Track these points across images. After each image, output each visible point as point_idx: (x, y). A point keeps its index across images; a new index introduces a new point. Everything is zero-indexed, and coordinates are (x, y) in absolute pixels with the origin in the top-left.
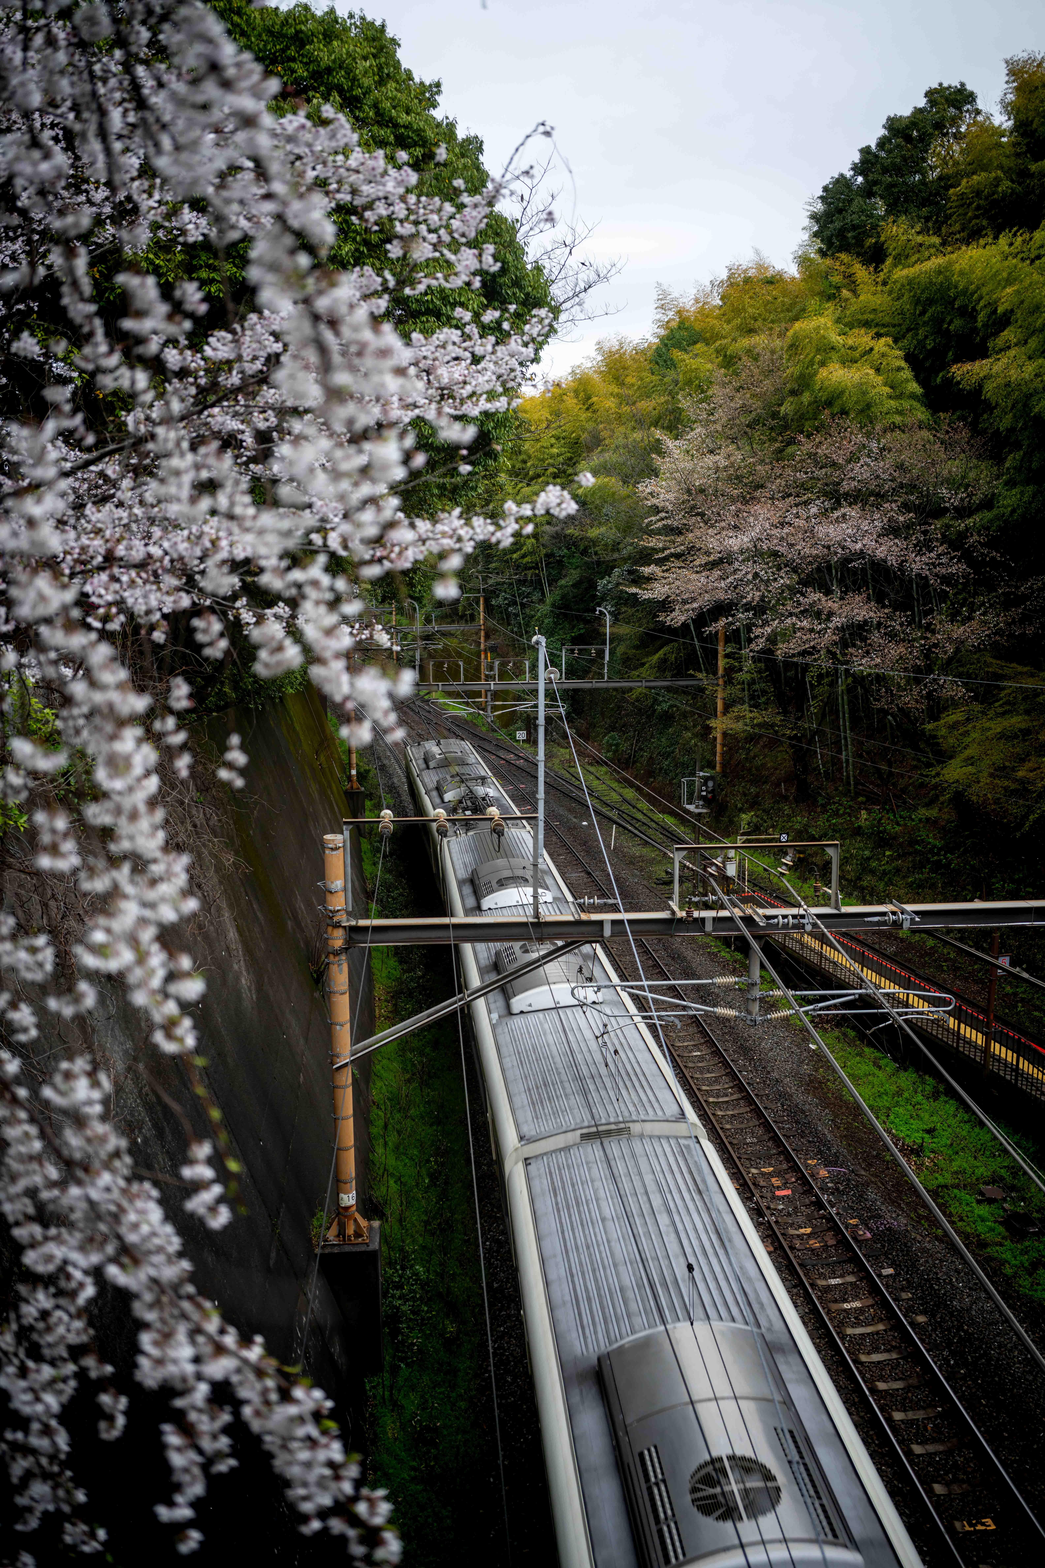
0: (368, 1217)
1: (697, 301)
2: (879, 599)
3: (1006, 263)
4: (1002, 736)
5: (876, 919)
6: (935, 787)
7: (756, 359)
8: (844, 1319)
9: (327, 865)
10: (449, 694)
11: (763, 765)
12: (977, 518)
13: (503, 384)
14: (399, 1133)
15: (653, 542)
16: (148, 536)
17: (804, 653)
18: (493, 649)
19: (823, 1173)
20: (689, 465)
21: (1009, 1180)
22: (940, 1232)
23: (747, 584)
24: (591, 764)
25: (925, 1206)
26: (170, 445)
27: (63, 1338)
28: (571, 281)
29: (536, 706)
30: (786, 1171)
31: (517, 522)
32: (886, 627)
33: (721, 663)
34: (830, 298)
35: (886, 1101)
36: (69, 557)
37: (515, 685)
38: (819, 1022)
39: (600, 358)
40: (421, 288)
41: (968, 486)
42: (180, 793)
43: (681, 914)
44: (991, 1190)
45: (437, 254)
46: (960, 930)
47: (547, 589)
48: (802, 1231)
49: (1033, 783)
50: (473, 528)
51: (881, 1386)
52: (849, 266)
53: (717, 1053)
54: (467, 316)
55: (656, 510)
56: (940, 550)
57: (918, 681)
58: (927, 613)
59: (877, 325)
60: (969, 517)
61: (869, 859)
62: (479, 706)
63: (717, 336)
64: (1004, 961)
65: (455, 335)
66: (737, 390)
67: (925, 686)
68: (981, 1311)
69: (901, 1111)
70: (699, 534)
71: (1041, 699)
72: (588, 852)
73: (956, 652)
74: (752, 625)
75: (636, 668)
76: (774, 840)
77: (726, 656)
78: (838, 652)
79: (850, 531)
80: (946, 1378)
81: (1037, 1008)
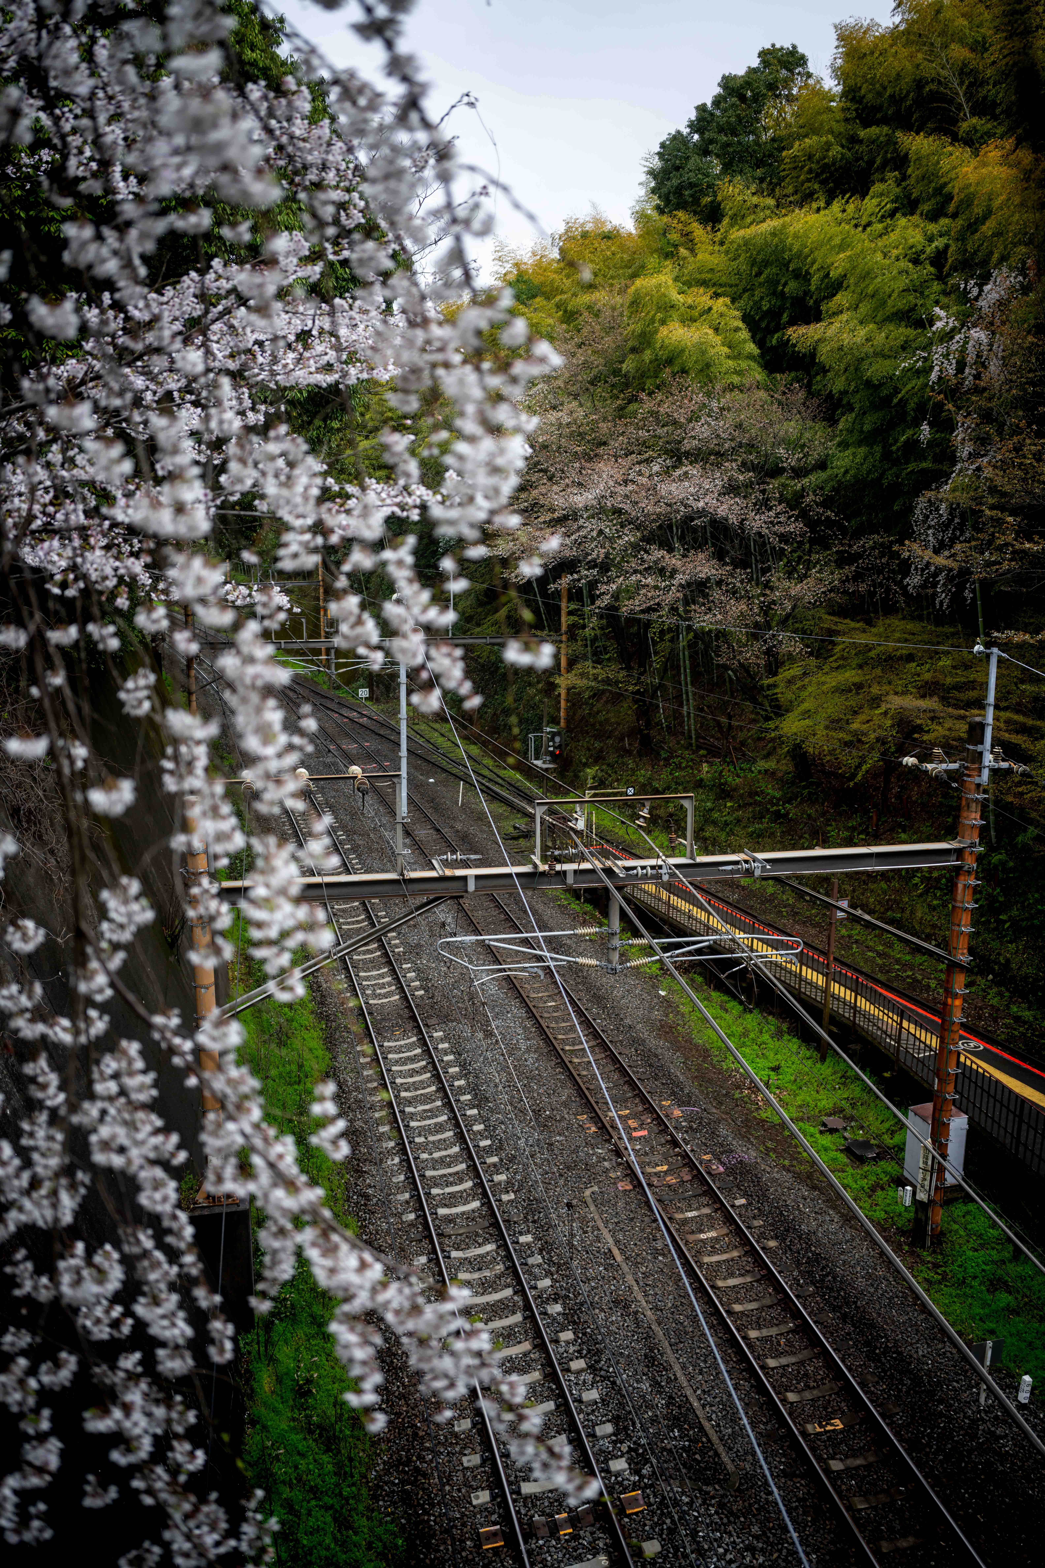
1: (534, 254)
2: (720, 556)
3: (839, 229)
4: (837, 690)
5: (729, 868)
6: (773, 740)
7: (597, 316)
8: (701, 1249)
11: (607, 720)
12: (812, 478)
17: (649, 610)
19: (677, 1113)
21: (849, 1111)
23: (592, 541)
24: (435, 721)
30: (642, 1113)
32: (728, 584)
33: (565, 619)
34: (667, 255)
41: (803, 446)
43: (543, 867)
44: (834, 1122)
46: (807, 877)
48: (659, 1169)
49: (865, 734)
51: (737, 1308)
52: (686, 224)
56: (779, 509)
57: (755, 637)
58: (765, 571)
59: (714, 285)
60: (805, 476)
61: (711, 810)
63: (557, 291)
64: (844, 903)
66: (579, 346)
67: (765, 641)
68: (826, 1233)
69: (748, 1051)
70: (544, 491)
71: (872, 654)
72: (436, 809)
73: (794, 608)
74: (597, 582)
75: (478, 625)
76: (621, 794)
77: (570, 613)
78: (681, 609)
79: (692, 490)
80: (797, 1296)
81: (871, 949)
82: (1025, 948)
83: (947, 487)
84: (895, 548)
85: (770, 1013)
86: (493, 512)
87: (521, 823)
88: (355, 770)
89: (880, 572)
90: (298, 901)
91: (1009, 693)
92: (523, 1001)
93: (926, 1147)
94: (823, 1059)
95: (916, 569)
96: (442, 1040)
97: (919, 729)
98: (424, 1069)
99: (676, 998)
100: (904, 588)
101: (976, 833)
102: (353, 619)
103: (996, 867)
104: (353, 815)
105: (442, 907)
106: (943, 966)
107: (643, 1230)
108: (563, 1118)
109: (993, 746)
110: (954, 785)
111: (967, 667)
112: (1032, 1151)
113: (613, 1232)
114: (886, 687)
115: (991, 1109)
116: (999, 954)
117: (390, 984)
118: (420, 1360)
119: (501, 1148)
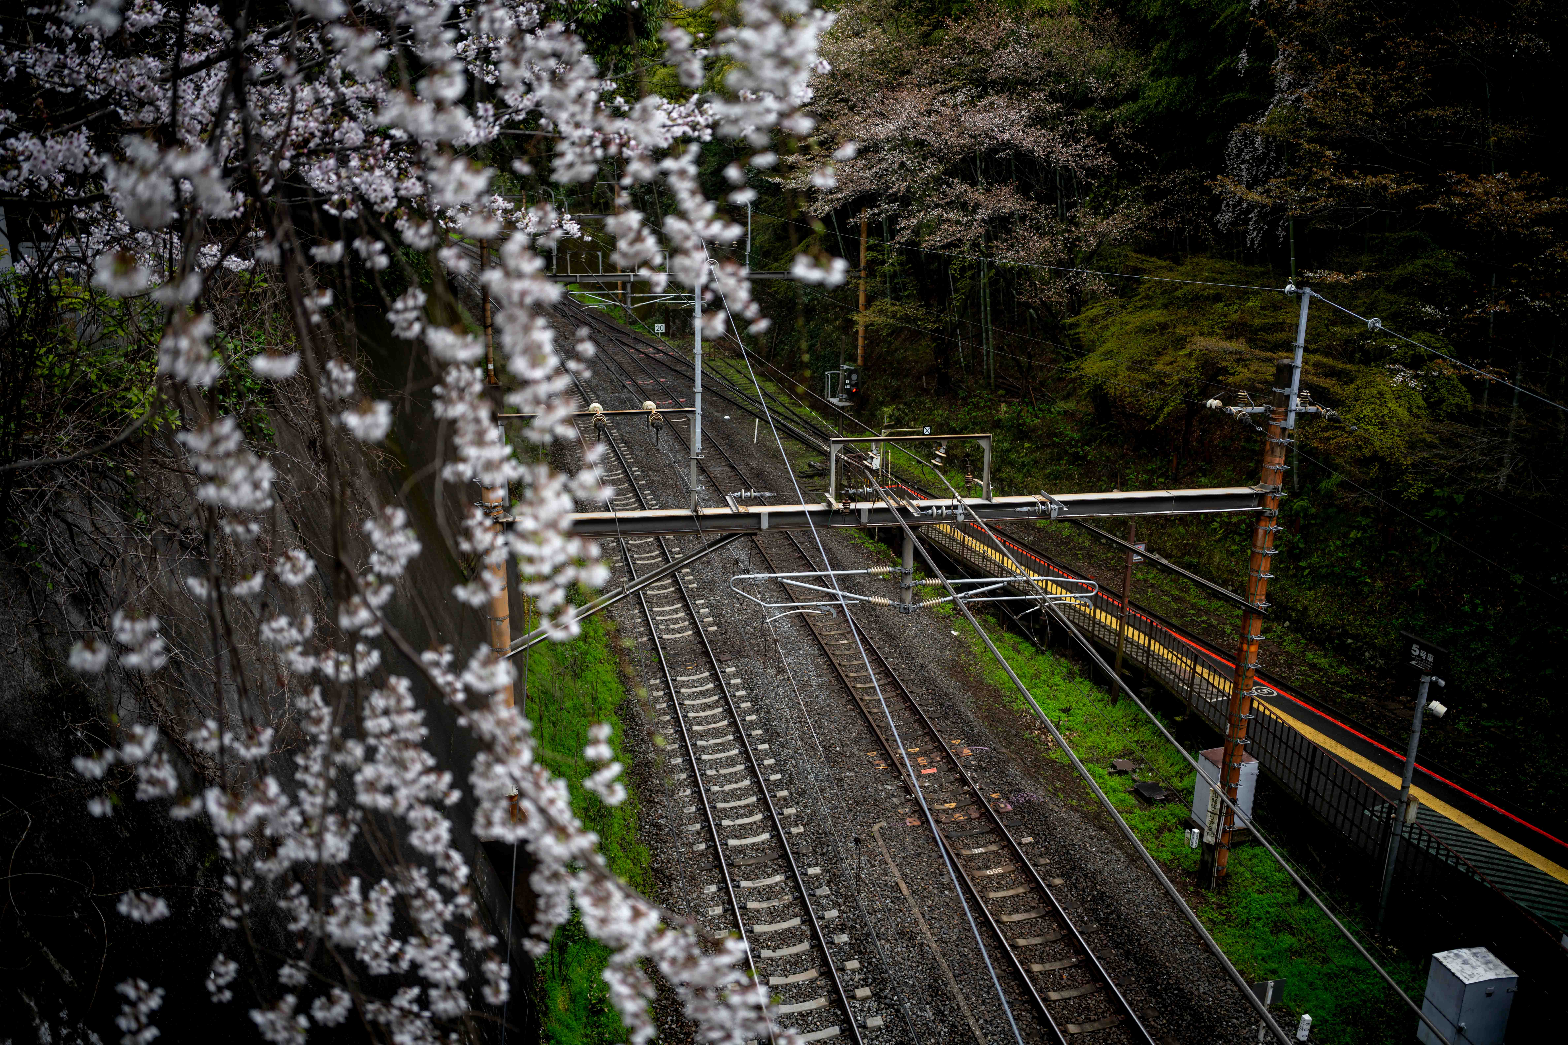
2: (1024, 190)
4: (1140, 330)
5: (1026, 509)
6: (1073, 381)
8: (987, 884)
10: (586, 286)
11: (905, 358)
12: (1123, 109)
14: (555, 724)
17: (950, 246)
19: (967, 751)
20: (833, 48)
21: (1138, 754)
23: (893, 174)
24: (731, 357)
30: (931, 752)
32: (1031, 220)
33: (864, 255)
41: (1114, 76)
43: (837, 506)
44: (1123, 764)
46: (1104, 520)
48: (947, 806)
49: (1169, 376)
51: (1021, 942)
53: (863, 641)
56: (1087, 141)
57: (1057, 274)
58: (1070, 207)
60: (1115, 107)
61: (1009, 451)
62: (618, 298)
64: (1140, 547)
67: (1068, 279)
68: (1112, 872)
69: (1039, 692)
70: (844, 121)
71: (1178, 293)
72: (731, 446)
73: (1098, 245)
74: (897, 216)
75: (776, 260)
76: (918, 433)
77: (869, 249)
78: (983, 245)
79: (997, 121)
80: (1081, 933)
81: (1166, 593)
82: (1324, 595)
83: (1264, 119)
84: (1207, 183)
85: (1063, 655)
86: (782, 115)
87: (816, 461)
88: (650, 405)
89: (1189, 208)
90: (569, 535)
91: (1318, 335)
92: (816, 639)
93: (1215, 791)
94: (1114, 702)
95: (1228, 205)
96: (734, 676)
97: (1225, 371)
98: (716, 704)
99: (968, 638)
100: (1214, 225)
101: (1279, 478)
102: (632, 235)
103: (1297, 513)
104: (648, 451)
105: (736, 544)
106: (1239, 612)
107: (930, 865)
108: (853, 754)
109: (1300, 390)
110: (1259, 429)
111: (1276, 307)
112: (1322, 797)
113: (900, 866)
114: (1191, 328)
115: (1282, 755)
116: (1297, 601)
117: (683, 620)
118: (696, 1010)
119: (791, 782)
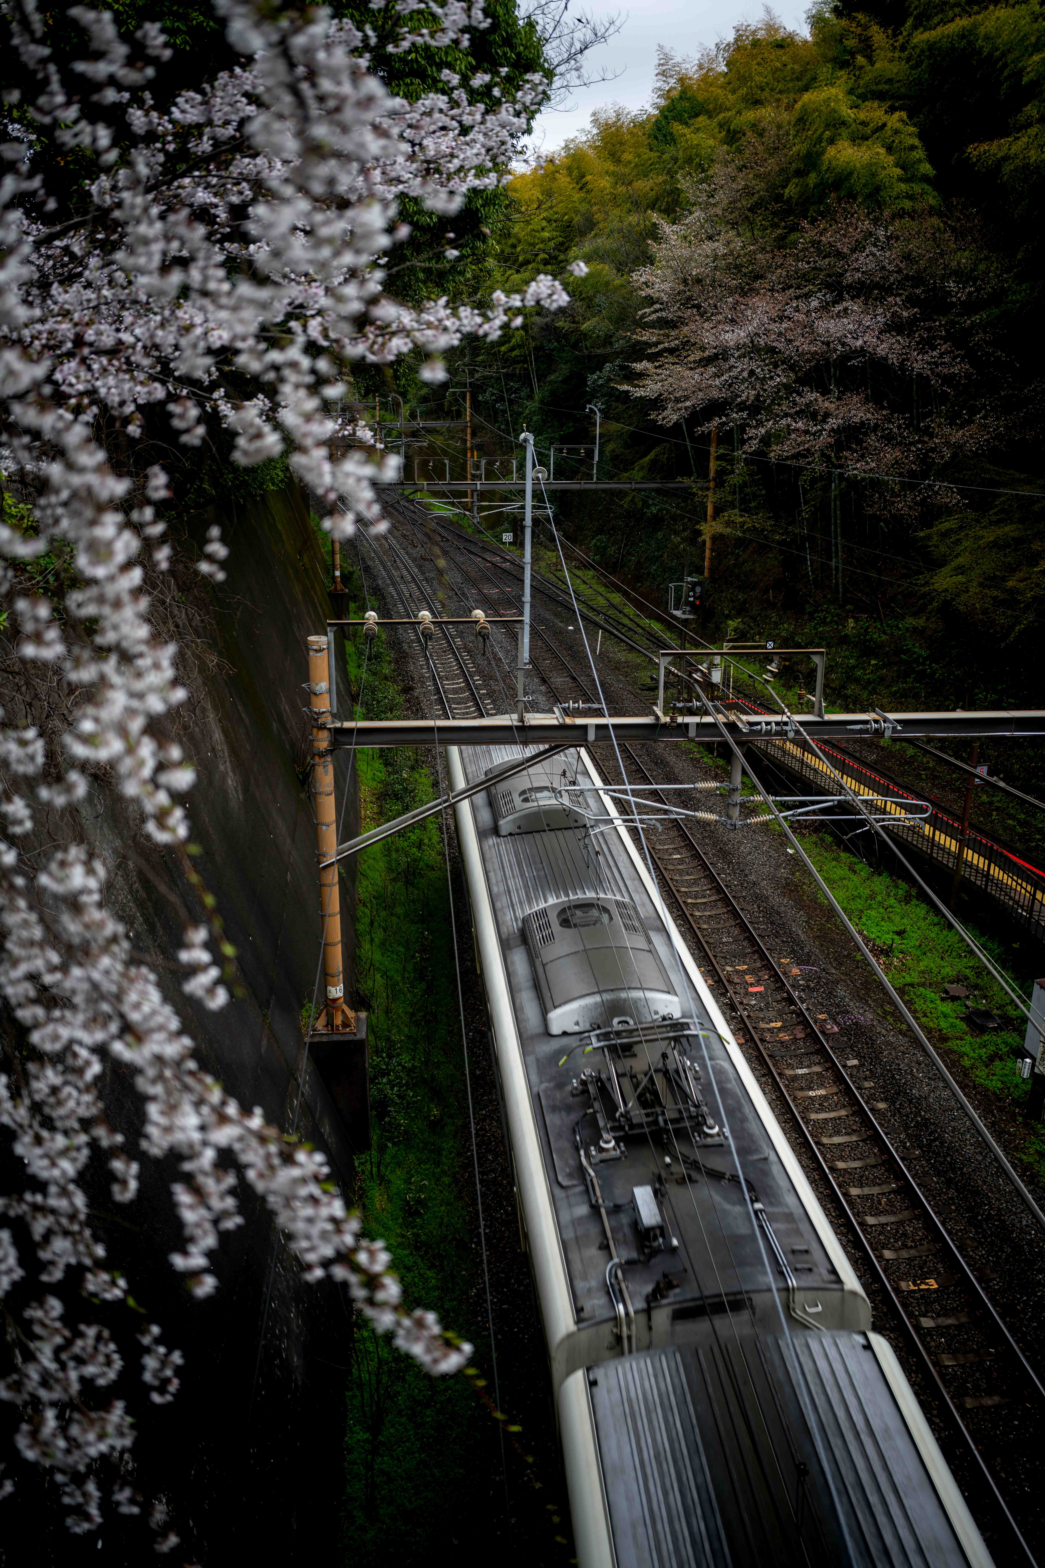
0: (355, 1008)
1: (701, 67)
2: (876, 399)
3: (1036, 26)
4: (995, 545)
5: (858, 727)
6: (924, 596)
7: (761, 135)
8: (808, 1106)
9: (312, 667)
10: (435, 494)
11: (752, 571)
12: (984, 314)
13: (493, 159)
14: (385, 930)
15: (647, 336)
16: (119, 319)
17: (797, 456)
18: (479, 448)
19: (795, 971)
20: (686, 253)
21: (973, 979)
22: (904, 1027)
23: (743, 382)
24: (578, 568)
25: (892, 1002)
26: (138, 212)
27: (73, 1112)
28: (566, 40)
29: (523, 507)
30: (759, 969)
31: (506, 312)
32: (883, 430)
33: (713, 466)
34: (843, 64)
35: (858, 904)
36: (37, 342)
37: (502, 484)
38: (798, 827)
39: (595, 131)
40: (406, 45)
41: (977, 279)
42: (161, 592)
43: (665, 719)
44: (954, 989)
45: (422, 6)
46: (941, 739)
47: (535, 385)
48: (773, 1025)
49: (1022, 593)
50: (460, 319)
51: (841, 1165)
52: (866, 28)
53: (697, 856)
54: (455, 79)
55: (650, 301)
56: (943, 349)
57: (912, 487)
58: (926, 416)
59: (892, 97)
60: (976, 313)
61: (854, 667)
62: (465, 506)
63: (722, 108)
64: (982, 771)
65: (441, 101)
66: (740, 170)
67: (920, 492)
68: (938, 1098)
69: (873, 913)
70: (696, 328)
71: (1036, 507)
72: (574, 656)
73: (953, 457)
74: (746, 425)
76: (760, 648)
77: (719, 458)
78: (832, 456)
79: (851, 327)
80: (902, 1159)
81: (1012, 817)
88: (479, 614)
